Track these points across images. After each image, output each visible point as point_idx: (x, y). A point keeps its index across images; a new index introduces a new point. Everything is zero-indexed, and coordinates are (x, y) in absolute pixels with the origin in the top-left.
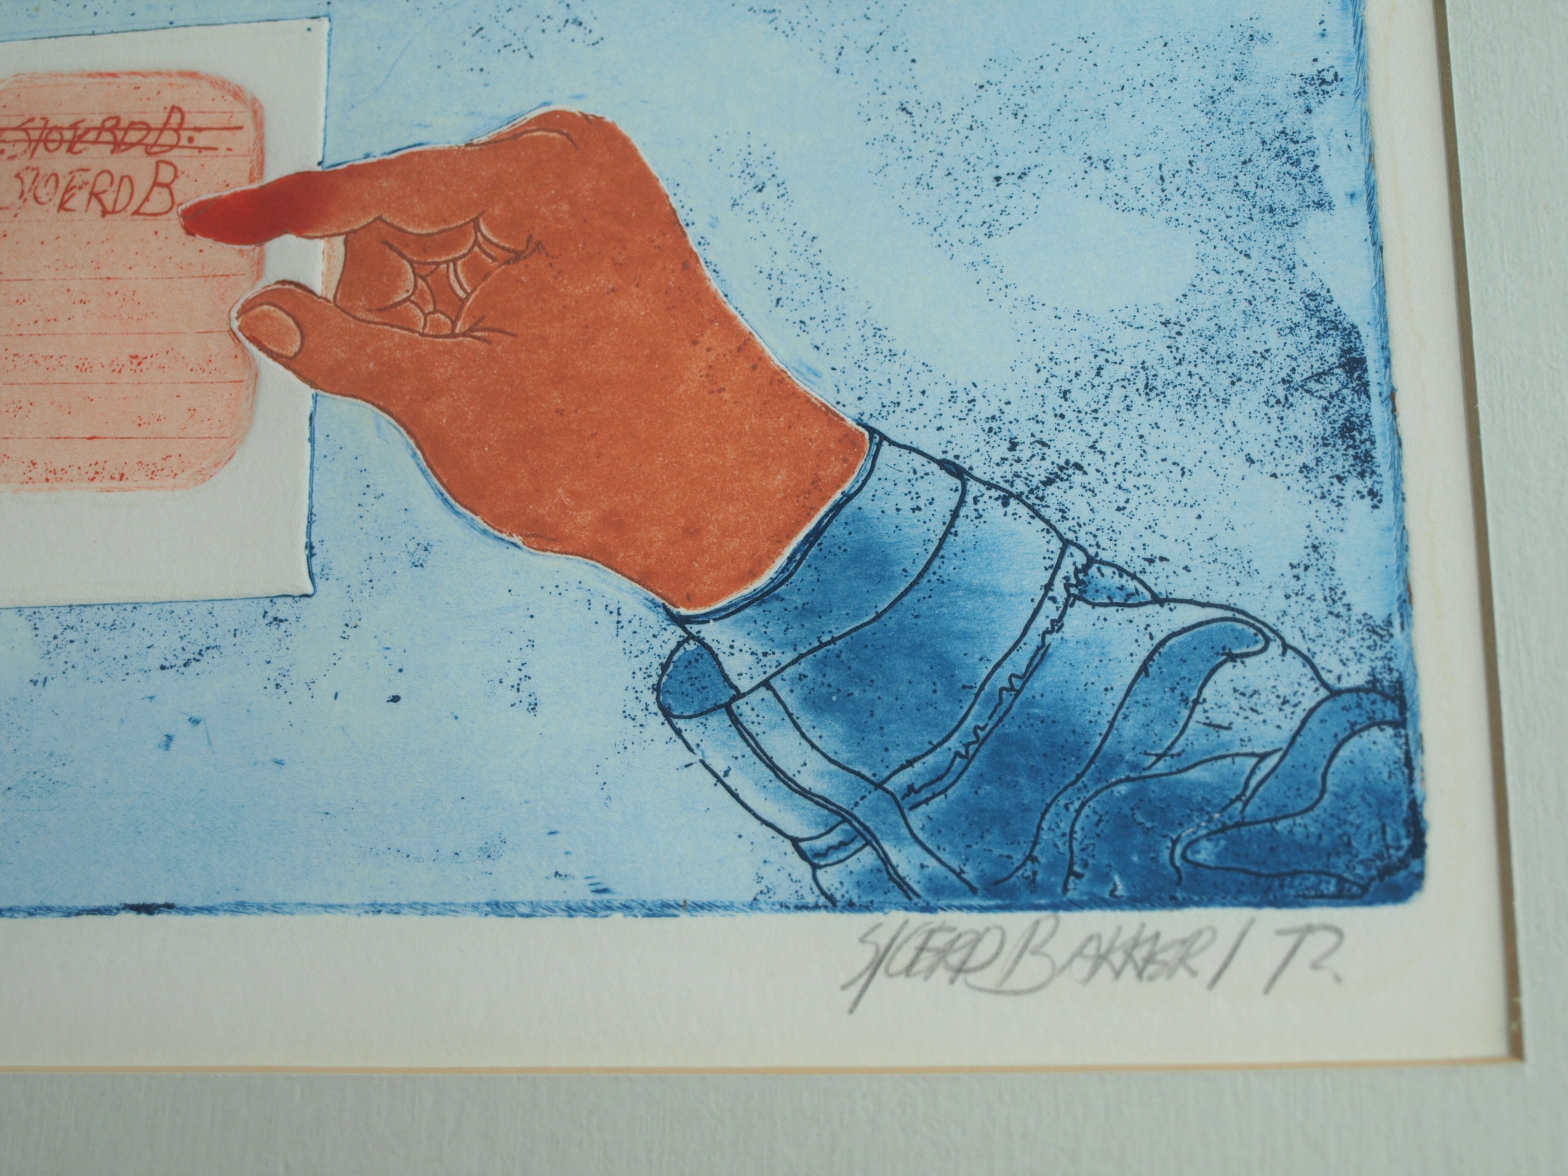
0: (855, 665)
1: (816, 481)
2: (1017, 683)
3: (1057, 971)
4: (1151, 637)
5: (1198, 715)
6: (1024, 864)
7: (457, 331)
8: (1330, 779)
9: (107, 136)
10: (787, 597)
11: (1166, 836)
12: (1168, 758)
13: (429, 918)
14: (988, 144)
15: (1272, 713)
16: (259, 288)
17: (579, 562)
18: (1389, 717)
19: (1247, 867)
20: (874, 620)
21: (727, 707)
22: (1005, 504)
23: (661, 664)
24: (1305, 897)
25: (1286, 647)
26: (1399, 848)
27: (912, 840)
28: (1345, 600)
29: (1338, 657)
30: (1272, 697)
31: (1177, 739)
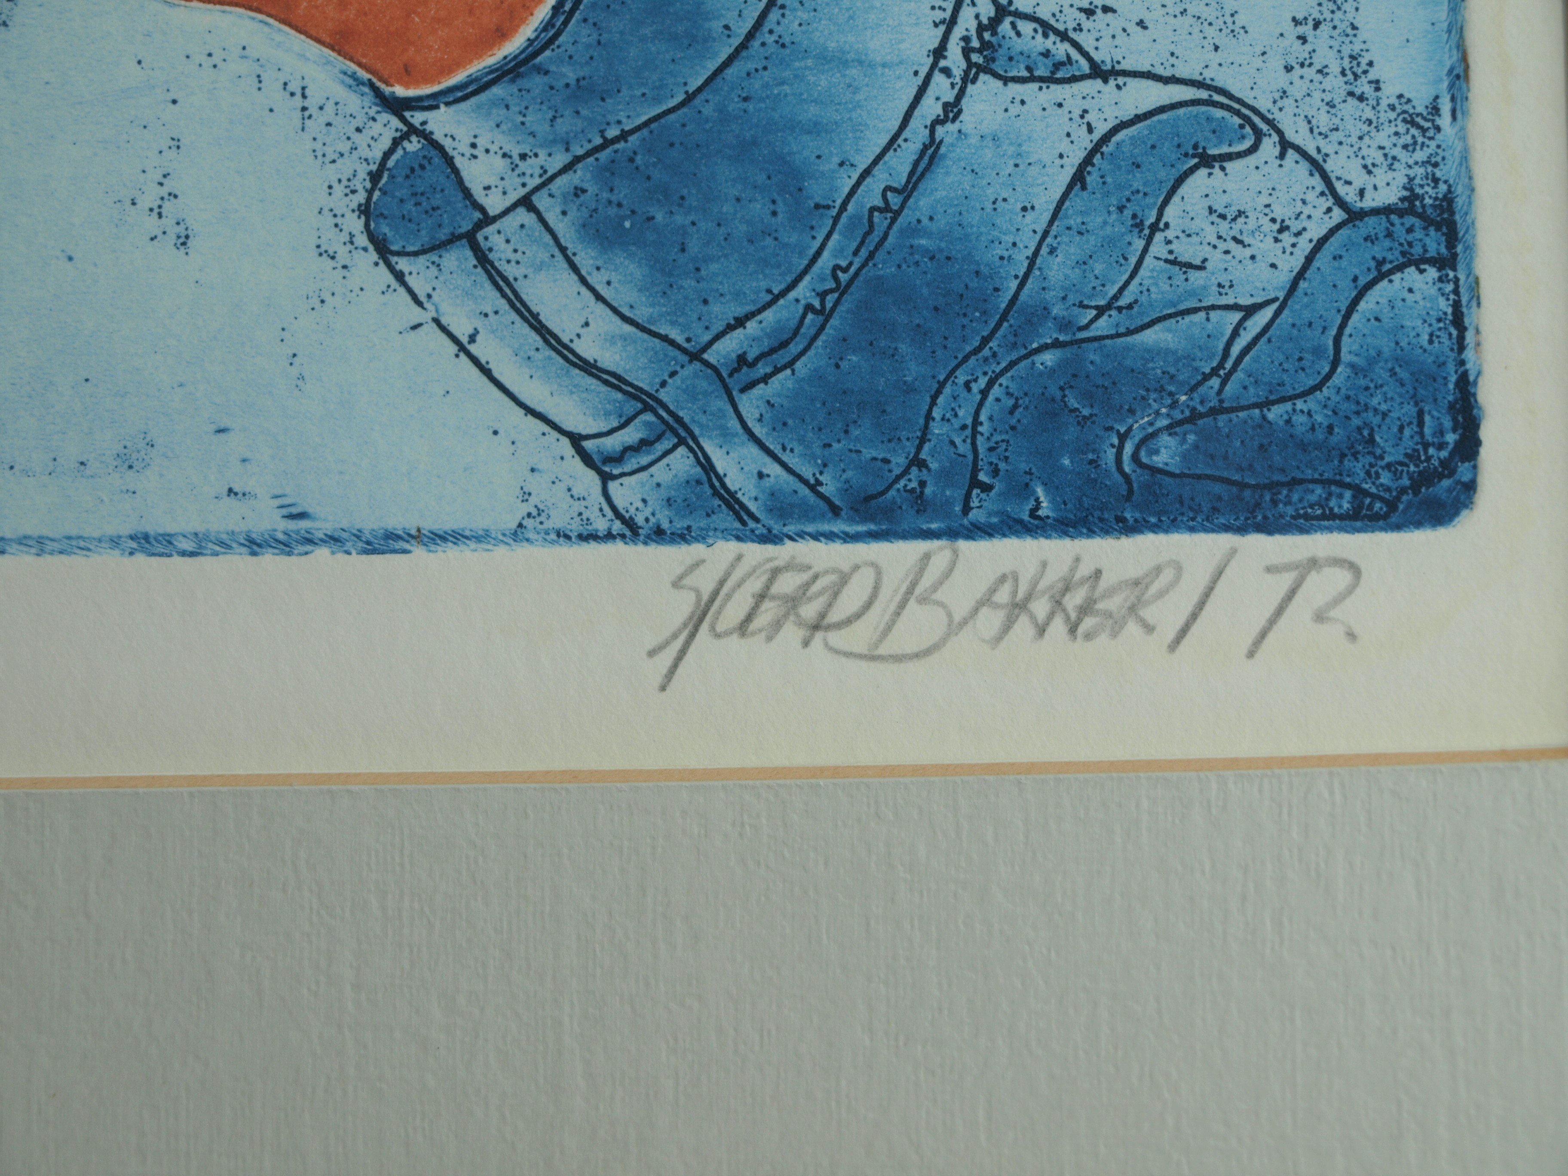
0: (656, 174)
2: (895, 200)
3: (955, 627)
4: (1090, 129)
5: (1158, 248)
6: (906, 471)
8: (1346, 344)
10: (553, 68)
11: (1111, 429)
12: (1114, 313)
13: (47, 559)
15: (1264, 246)
17: (240, 16)
18: (1432, 253)
19: (1225, 474)
20: (682, 104)
21: (470, 238)
23: (370, 173)
24: (1307, 517)
25: (1285, 145)
26: (1441, 446)
27: (745, 437)
28: (1372, 76)
29: (1360, 161)
30: (1265, 221)
31: (1127, 283)
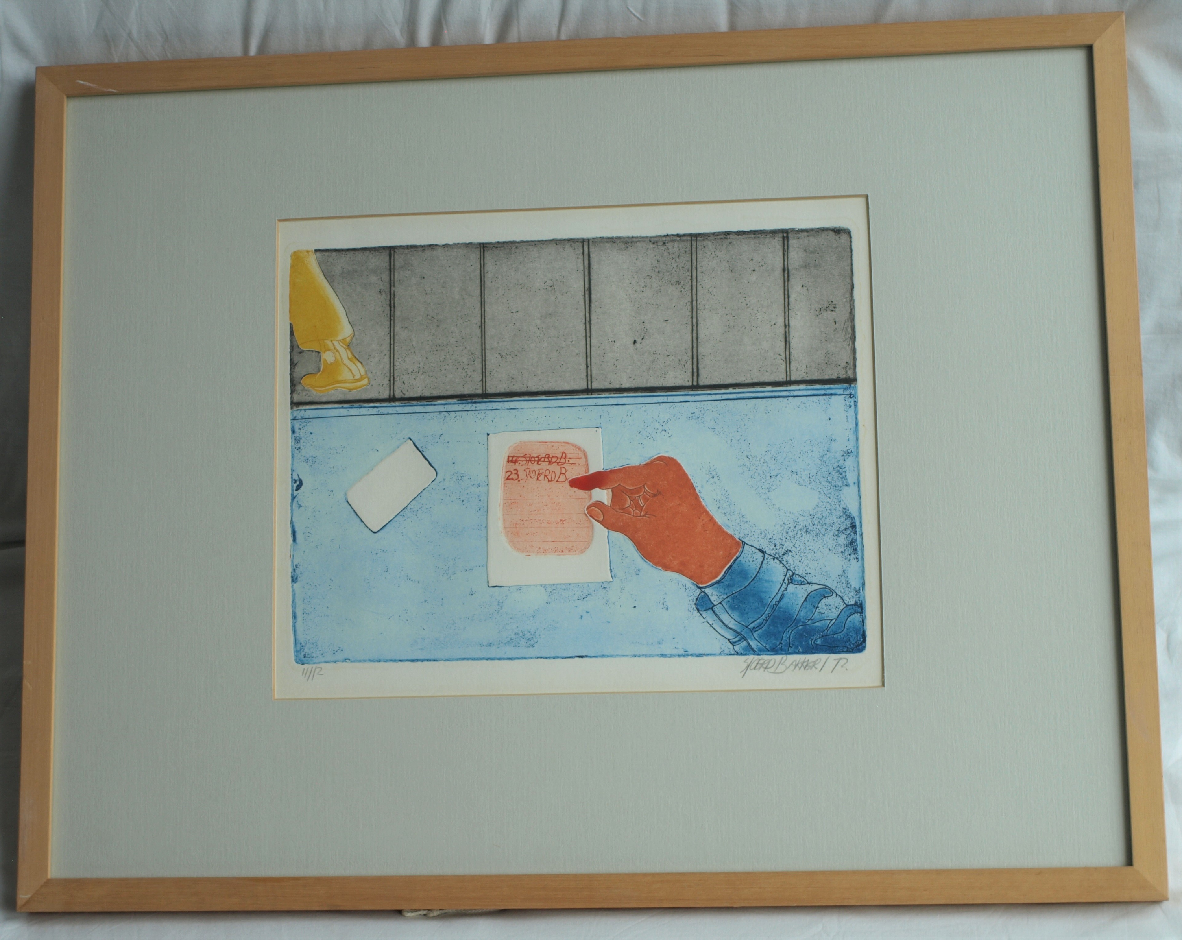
0: (740, 599)
1: (730, 553)
2: (777, 603)
3: (787, 668)
4: (807, 592)
5: (817, 610)
6: (779, 644)
7: (642, 514)
8: (846, 625)
9: (546, 460)
10: (724, 582)
11: (810, 638)
12: (811, 620)
13: (647, 658)
14: (768, 467)
15: (834, 610)
16: (591, 502)
18: (859, 611)
19: (828, 645)
20: (744, 588)
21: (712, 608)
22: (774, 560)
24: (840, 651)
25: (837, 595)
26: (860, 640)
27: (755, 639)
28: (850, 584)
30: (834, 607)
31: (813, 616)
